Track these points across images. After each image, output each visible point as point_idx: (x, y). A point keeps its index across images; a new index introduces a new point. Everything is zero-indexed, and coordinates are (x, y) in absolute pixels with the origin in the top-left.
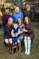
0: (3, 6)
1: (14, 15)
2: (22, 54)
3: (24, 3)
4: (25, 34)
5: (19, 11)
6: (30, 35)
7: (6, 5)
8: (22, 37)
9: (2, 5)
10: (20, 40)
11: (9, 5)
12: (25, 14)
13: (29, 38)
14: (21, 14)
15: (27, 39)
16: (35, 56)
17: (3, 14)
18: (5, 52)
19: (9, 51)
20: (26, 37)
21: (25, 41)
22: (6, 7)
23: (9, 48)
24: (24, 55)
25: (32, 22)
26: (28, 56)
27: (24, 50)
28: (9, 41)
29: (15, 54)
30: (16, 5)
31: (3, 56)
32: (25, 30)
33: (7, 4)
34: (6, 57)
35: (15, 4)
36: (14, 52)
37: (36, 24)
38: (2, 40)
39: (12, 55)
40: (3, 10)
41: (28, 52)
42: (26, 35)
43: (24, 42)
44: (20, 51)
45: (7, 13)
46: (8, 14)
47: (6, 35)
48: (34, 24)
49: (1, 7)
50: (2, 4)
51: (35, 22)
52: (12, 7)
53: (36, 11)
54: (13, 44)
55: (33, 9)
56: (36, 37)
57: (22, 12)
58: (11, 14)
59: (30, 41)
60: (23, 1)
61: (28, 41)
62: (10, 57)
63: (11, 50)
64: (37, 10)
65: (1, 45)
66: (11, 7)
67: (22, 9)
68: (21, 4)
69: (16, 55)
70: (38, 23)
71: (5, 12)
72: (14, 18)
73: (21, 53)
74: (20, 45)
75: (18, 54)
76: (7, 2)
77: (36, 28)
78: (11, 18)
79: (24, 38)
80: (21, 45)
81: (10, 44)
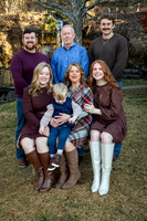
0: (16, 19)
1: (56, 55)
2: (81, 191)
3: (91, 13)
4: (94, 121)
5: (75, 41)
7: (24, 19)
8: (82, 134)
9: (11, 18)
11: (36, 17)
13: (107, 137)
14: (81, 52)
15: (100, 140)
16: (126, 199)
17: (13, 49)
18: (22, 184)
19: (34, 181)
20: (95, 134)
22: (27, 24)
23: (37, 169)
24: (87, 194)
25: (118, 78)
26: (102, 201)
27: (87, 177)
28: (35, 146)
29: (57, 191)
30: (62, 19)
31: (14, 197)
32: (91, 108)
33: (30, 14)
34: (26, 202)
35: (57, 16)
36: (53, 185)
37: (133, 87)
38: (11, 142)
39: (48, 196)
40: (15, 35)
41: (101, 185)
42: (97, 124)
43: (89, 151)
44: (73, 180)
45: (30, 45)
46: (34, 51)
48: (124, 88)
49: (10, 23)
50: (12, 13)
51: (129, 81)
52: (47, 25)
53: (133, 41)
54: (52, 156)
55: (125, 34)
56: (131, 132)
57: (83, 44)
58: (44, 51)
59: (109, 148)
60: (88, 4)
61: (102, 148)
62: (38, 203)
63: (42, 179)
64: (136, 36)
65: (7, 161)
66: (44, 26)
67: (84, 32)
68: (80, 16)
69: (61, 193)
70: (140, 84)
71: (22, 44)
72: (56, 65)
73: (78, 187)
74: (74, 160)
75: (66, 192)
76: (29, 7)
77: (134, 101)
78: (44, 63)
79: (88, 137)
80: (77, 161)
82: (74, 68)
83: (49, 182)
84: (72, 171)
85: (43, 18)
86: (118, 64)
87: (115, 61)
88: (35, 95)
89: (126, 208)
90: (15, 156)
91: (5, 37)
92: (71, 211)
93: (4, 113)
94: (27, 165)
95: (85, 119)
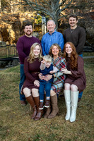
0: (17, 17)
2: (59, 120)
6: (78, 81)
7: (22, 16)
8: (59, 85)
9: (14, 15)
10: (55, 90)
11: (30, 15)
12: (67, 37)
13: (75, 87)
15: (71, 89)
16: (86, 124)
17: (16, 34)
18: (24, 115)
19: (31, 114)
21: (67, 93)
22: (24, 19)
23: (32, 106)
24: (63, 121)
29: (45, 119)
30: (45, 16)
31: (19, 123)
32: (66, 71)
33: (26, 13)
34: (26, 126)
35: (42, 14)
37: (88, 57)
38: (16, 90)
39: (39, 122)
40: (16, 26)
44: (54, 113)
46: (31, 36)
47: (25, 79)
49: (14, 19)
50: (15, 13)
52: (36, 20)
55: (83, 25)
58: (35, 35)
59: (76, 94)
60: (61, 8)
63: (35, 112)
64: (90, 27)
65: (14, 101)
66: (34, 20)
69: (47, 121)
70: (92, 55)
73: (57, 117)
75: (50, 120)
76: (25, 9)
77: (89, 66)
81: (33, 98)
82: (55, 47)
83: (40, 114)
84: (54, 108)
85: (34, 15)
86: (80, 44)
87: (78, 43)
88: (31, 62)
89: (86, 130)
90: (19, 98)
91: (10, 27)
92: (54, 131)
93: (11, 73)
94: (26, 104)
95: (61, 77)
